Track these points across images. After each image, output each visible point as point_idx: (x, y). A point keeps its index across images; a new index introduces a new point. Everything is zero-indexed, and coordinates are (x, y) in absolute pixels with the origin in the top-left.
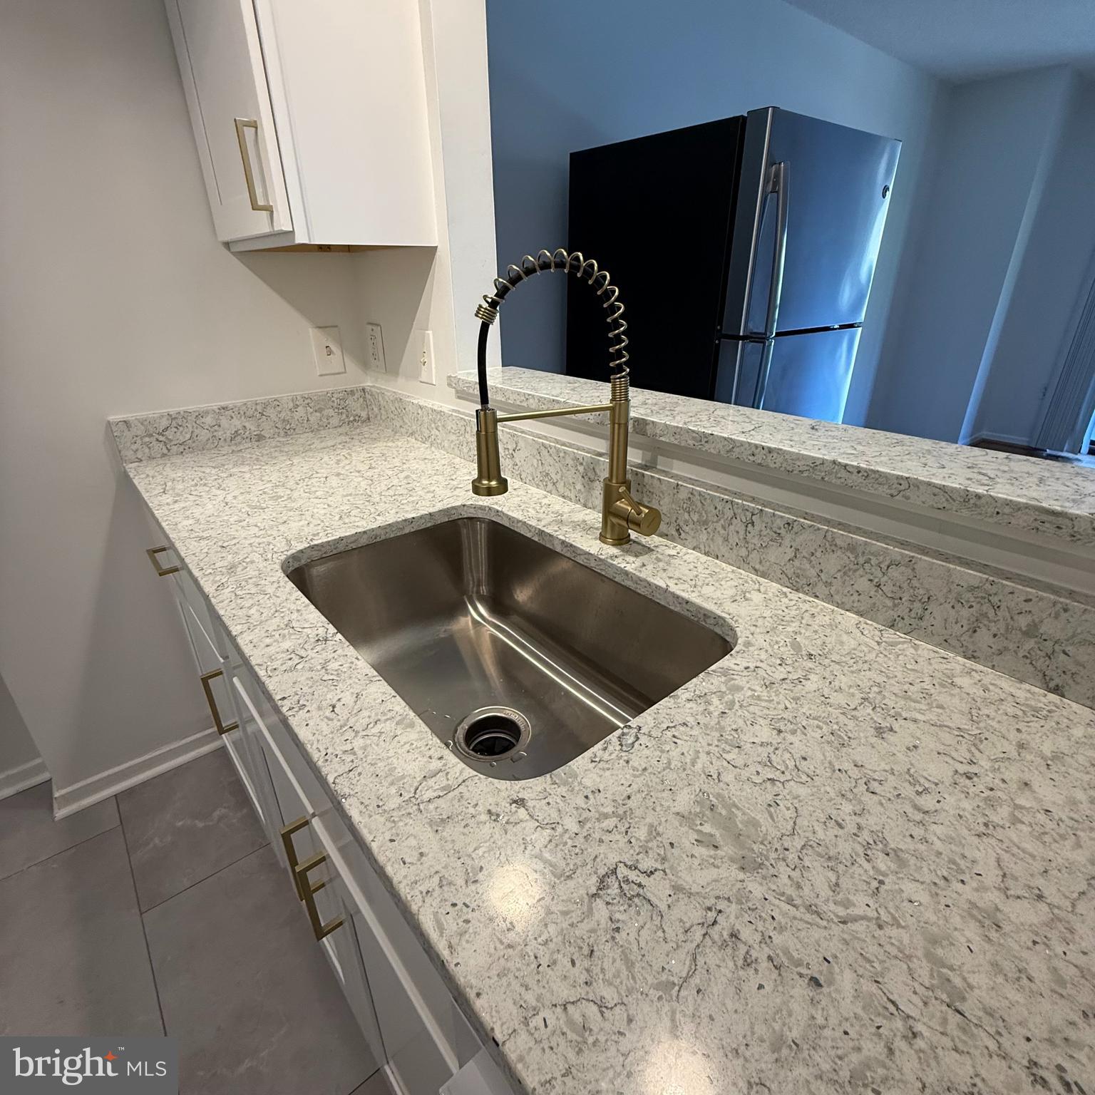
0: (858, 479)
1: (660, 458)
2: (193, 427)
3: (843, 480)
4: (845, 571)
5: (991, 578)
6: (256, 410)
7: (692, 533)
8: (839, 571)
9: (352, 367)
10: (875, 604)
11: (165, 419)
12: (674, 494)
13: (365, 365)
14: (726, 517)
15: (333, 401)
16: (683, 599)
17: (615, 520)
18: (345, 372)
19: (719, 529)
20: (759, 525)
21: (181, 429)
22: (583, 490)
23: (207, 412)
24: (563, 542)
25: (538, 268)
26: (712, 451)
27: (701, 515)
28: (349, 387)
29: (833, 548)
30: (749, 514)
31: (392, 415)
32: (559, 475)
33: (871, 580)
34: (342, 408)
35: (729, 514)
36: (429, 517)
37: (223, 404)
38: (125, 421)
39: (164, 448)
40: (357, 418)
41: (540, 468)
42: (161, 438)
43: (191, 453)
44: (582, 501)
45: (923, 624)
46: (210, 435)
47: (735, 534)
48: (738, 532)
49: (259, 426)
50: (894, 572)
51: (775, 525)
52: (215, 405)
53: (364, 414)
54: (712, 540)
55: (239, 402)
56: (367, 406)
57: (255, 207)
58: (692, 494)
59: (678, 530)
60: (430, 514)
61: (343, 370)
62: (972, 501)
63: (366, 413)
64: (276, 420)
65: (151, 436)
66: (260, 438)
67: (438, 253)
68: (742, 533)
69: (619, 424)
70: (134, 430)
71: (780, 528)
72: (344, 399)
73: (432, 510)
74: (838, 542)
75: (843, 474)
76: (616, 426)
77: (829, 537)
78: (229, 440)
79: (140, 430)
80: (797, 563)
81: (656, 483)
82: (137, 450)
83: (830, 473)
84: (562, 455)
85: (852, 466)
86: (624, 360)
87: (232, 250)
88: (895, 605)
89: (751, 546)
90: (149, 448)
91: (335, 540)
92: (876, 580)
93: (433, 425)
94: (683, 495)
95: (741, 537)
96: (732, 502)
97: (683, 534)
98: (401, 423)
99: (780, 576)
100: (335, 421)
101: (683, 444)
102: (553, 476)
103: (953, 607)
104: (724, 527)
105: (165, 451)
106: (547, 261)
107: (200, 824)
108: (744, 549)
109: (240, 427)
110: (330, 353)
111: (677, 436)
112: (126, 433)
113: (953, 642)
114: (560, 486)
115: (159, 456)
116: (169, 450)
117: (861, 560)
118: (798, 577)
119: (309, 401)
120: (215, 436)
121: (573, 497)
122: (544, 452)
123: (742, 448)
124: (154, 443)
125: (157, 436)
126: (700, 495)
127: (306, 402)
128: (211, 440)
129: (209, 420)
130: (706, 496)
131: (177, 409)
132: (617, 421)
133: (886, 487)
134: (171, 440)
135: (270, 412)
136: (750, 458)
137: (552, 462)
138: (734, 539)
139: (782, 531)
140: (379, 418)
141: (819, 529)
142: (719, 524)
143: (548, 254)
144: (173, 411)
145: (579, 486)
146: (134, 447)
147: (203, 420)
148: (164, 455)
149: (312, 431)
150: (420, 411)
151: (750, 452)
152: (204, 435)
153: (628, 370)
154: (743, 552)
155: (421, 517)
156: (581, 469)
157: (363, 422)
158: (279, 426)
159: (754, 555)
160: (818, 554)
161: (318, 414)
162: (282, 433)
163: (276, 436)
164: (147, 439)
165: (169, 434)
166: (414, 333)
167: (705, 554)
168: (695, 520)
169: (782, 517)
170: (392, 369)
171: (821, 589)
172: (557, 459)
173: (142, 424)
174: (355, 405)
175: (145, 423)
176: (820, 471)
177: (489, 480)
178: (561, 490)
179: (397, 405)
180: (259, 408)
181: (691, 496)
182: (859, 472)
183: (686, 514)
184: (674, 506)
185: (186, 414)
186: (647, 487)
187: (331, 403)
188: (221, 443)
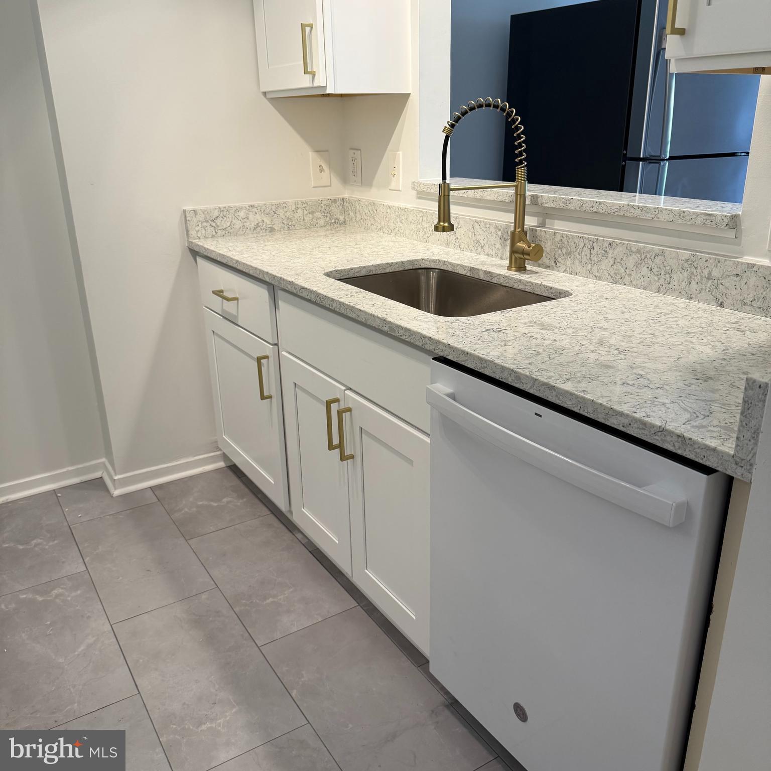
0: (638, 212)
1: (547, 221)
2: (232, 218)
3: (632, 214)
4: (637, 265)
5: (693, 253)
6: (271, 209)
7: (562, 262)
8: (634, 266)
9: (336, 182)
10: (650, 281)
11: (217, 211)
12: (553, 239)
13: (345, 180)
14: (580, 247)
15: (322, 207)
16: (549, 287)
17: (517, 255)
18: (330, 186)
19: (577, 255)
20: (597, 248)
21: (225, 218)
22: (500, 248)
23: (242, 209)
24: (485, 271)
25: (476, 107)
26: (572, 208)
27: (567, 249)
28: (333, 197)
29: (631, 253)
30: (591, 243)
31: (365, 217)
32: (486, 240)
33: (648, 268)
34: (327, 213)
35: (582, 245)
36: (401, 263)
37: (252, 203)
38: (194, 211)
39: (214, 231)
40: (337, 221)
41: (474, 238)
42: (213, 224)
43: (229, 236)
44: (499, 256)
45: (671, 286)
46: (241, 225)
47: (585, 256)
48: (586, 255)
49: (272, 221)
50: (657, 260)
51: (604, 246)
52: (247, 204)
53: (342, 218)
54: (573, 263)
55: (261, 203)
56: (344, 211)
57: (306, 72)
58: (562, 237)
59: (555, 262)
60: (402, 262)
61: (329, 184)
62: (682, 215)
63: (343, 217)
64: (284, 217)
65: (207, 221)
66: (272, 230)
67: (411, 98)
68: (588, 255)
69: (520, 195)
70: (198, 216)
71: (606, 248)
72: (329, 206)
73: (403, 260)
74: (633, 249)
75: (632, 210)
76: (519, 196)
77: (629, 248)
78: (252, 229)
79: (201, 217)
80: (615, 267)
81: (543, 233)
82: (198, 231)
83: (627, 211)
84: (488, 226)
85: (636, 206)
86: (523, 157)
87: (267, 97)
88: (659, 279)
89: (593, 262)
90: (205, 230)
91: (348, 269)
92: (650, 267)
93: (398, 220)
94: (558, 238)
95: (588, 258)
96: (583, 237)
97: (558, 264)
98: (373, 222)
99: (607, 277)
100: (322, 222)
101: (557, 207)
102: (482, 242)
103: (681, 273)
104: (579, 254)
105: (214, 234)
106: (481, 103)
107: (215, 504)
108: (590, 265)
109: (260, 220)
110: (322, 170)
111: (555, 203)
112: (194, 219)
113: (683, 293)
114: (486, 248)
115: (210, 236)
116: (216, 233)
117: (643, 257)
118: (616, 275)
119: (306, 205)
120: (244, 226)
121: (494, 254)
122: (477, 226)
123: (587, 204)
124: (209, 227)
125: (211, 222)
126: (567, 236)
127: (304, 206)
128: (242, 229)
129: (242, 214)
130: (570, 237)
131: (224, 205)
132: (519, 193)
133: (650, 214)
134: (218, 226)
135: (281, 212)
136: (591, 209)
137: (481, 232)
138: (585, 260)
139: (607, 250)
140: (354, 220)
141: (624, 244)
142: (577, 253)
143: (482, 100)
144: (222, 206)
145: (498, 246)
146: (197, 228)
147: (239, 214)
148: (213, 236)
149: (306, 228)
150: (389, 211)
151: (591, 206)
152: (238, 224)
153: (526, 163)
154: (589, 267)
155: (397, 263)
156: (499, 233)
157: (341, 224)
158: (285, 222)
159: (595, 267)
160: (625, 259)
161: (311, 216)
162: (286, 227)
163: (282, 230)
164: (205, 224)
165: (218, 221)
166: (388, 153)
167: (570, 274)
168: (564, 253)
169: (607, 241)
170: (367, 182)
171: (627, 279)
172: (485, 230)
173: (203, 213)
174: (336, 210)
175: (206, 213)
176: (623, 211)
177: (444, 223)
178: (487, 251)
179: (370, 208)
180: (274, 208)
181: (562, 238)
182: (639, 208)
183: (560, 250)
184: (553, 247)
185: (229, 208)
186: (538, 238)
187: (320, 208)
188: (248, 231)
